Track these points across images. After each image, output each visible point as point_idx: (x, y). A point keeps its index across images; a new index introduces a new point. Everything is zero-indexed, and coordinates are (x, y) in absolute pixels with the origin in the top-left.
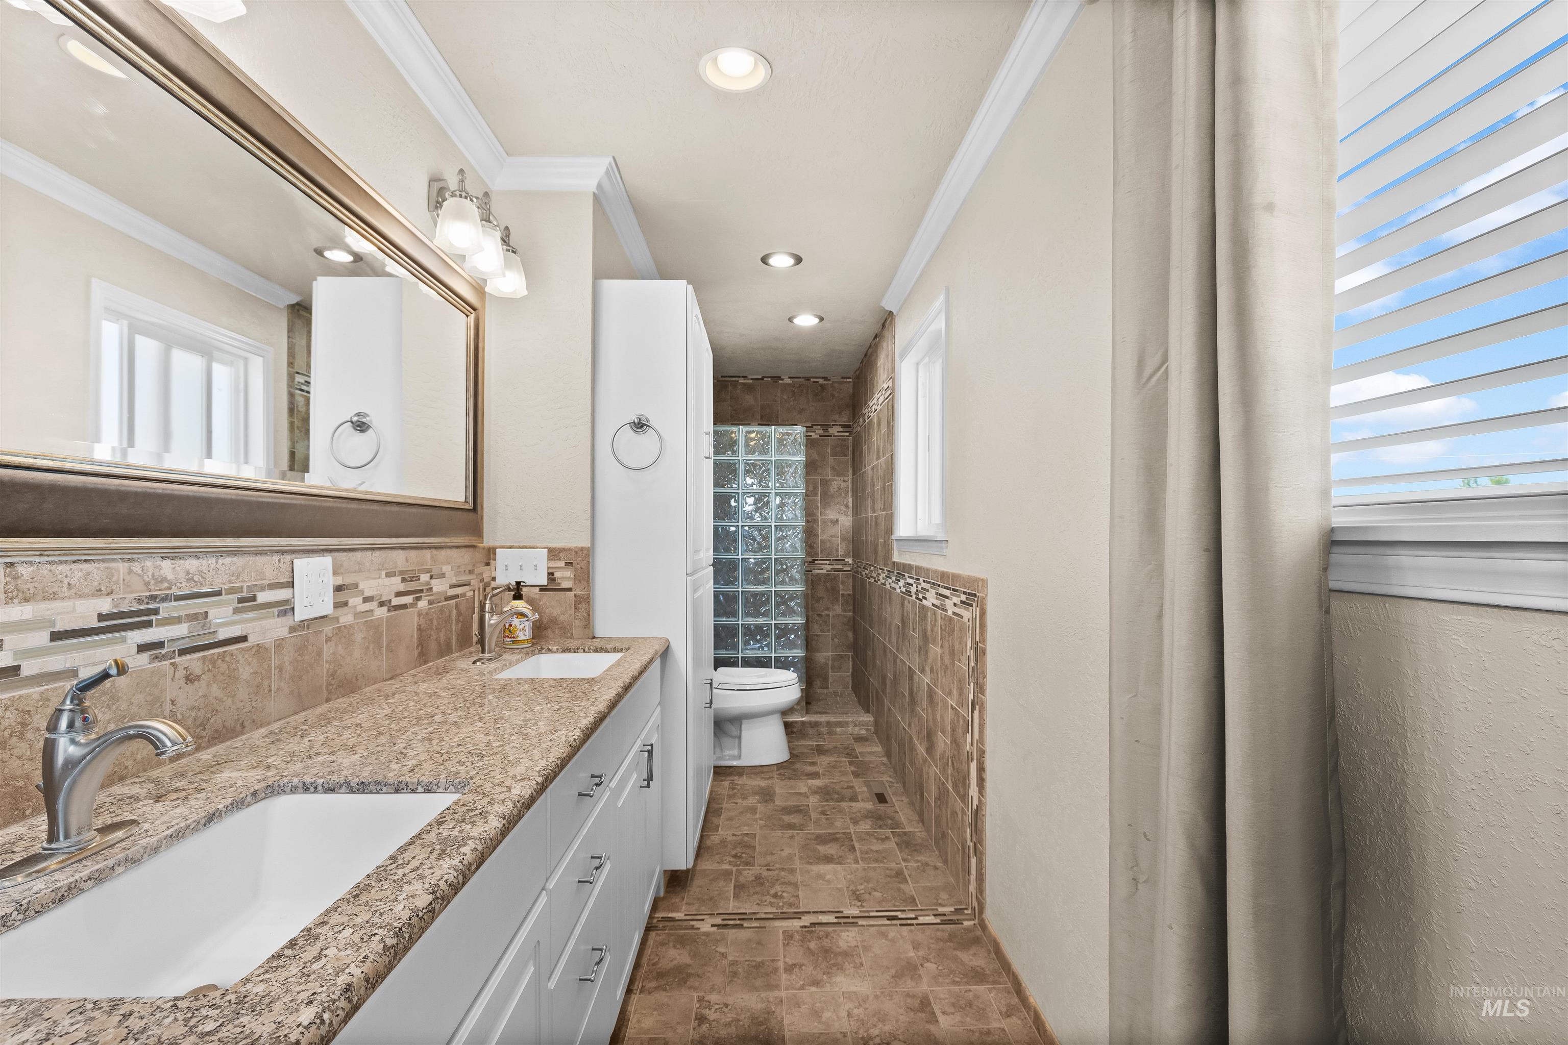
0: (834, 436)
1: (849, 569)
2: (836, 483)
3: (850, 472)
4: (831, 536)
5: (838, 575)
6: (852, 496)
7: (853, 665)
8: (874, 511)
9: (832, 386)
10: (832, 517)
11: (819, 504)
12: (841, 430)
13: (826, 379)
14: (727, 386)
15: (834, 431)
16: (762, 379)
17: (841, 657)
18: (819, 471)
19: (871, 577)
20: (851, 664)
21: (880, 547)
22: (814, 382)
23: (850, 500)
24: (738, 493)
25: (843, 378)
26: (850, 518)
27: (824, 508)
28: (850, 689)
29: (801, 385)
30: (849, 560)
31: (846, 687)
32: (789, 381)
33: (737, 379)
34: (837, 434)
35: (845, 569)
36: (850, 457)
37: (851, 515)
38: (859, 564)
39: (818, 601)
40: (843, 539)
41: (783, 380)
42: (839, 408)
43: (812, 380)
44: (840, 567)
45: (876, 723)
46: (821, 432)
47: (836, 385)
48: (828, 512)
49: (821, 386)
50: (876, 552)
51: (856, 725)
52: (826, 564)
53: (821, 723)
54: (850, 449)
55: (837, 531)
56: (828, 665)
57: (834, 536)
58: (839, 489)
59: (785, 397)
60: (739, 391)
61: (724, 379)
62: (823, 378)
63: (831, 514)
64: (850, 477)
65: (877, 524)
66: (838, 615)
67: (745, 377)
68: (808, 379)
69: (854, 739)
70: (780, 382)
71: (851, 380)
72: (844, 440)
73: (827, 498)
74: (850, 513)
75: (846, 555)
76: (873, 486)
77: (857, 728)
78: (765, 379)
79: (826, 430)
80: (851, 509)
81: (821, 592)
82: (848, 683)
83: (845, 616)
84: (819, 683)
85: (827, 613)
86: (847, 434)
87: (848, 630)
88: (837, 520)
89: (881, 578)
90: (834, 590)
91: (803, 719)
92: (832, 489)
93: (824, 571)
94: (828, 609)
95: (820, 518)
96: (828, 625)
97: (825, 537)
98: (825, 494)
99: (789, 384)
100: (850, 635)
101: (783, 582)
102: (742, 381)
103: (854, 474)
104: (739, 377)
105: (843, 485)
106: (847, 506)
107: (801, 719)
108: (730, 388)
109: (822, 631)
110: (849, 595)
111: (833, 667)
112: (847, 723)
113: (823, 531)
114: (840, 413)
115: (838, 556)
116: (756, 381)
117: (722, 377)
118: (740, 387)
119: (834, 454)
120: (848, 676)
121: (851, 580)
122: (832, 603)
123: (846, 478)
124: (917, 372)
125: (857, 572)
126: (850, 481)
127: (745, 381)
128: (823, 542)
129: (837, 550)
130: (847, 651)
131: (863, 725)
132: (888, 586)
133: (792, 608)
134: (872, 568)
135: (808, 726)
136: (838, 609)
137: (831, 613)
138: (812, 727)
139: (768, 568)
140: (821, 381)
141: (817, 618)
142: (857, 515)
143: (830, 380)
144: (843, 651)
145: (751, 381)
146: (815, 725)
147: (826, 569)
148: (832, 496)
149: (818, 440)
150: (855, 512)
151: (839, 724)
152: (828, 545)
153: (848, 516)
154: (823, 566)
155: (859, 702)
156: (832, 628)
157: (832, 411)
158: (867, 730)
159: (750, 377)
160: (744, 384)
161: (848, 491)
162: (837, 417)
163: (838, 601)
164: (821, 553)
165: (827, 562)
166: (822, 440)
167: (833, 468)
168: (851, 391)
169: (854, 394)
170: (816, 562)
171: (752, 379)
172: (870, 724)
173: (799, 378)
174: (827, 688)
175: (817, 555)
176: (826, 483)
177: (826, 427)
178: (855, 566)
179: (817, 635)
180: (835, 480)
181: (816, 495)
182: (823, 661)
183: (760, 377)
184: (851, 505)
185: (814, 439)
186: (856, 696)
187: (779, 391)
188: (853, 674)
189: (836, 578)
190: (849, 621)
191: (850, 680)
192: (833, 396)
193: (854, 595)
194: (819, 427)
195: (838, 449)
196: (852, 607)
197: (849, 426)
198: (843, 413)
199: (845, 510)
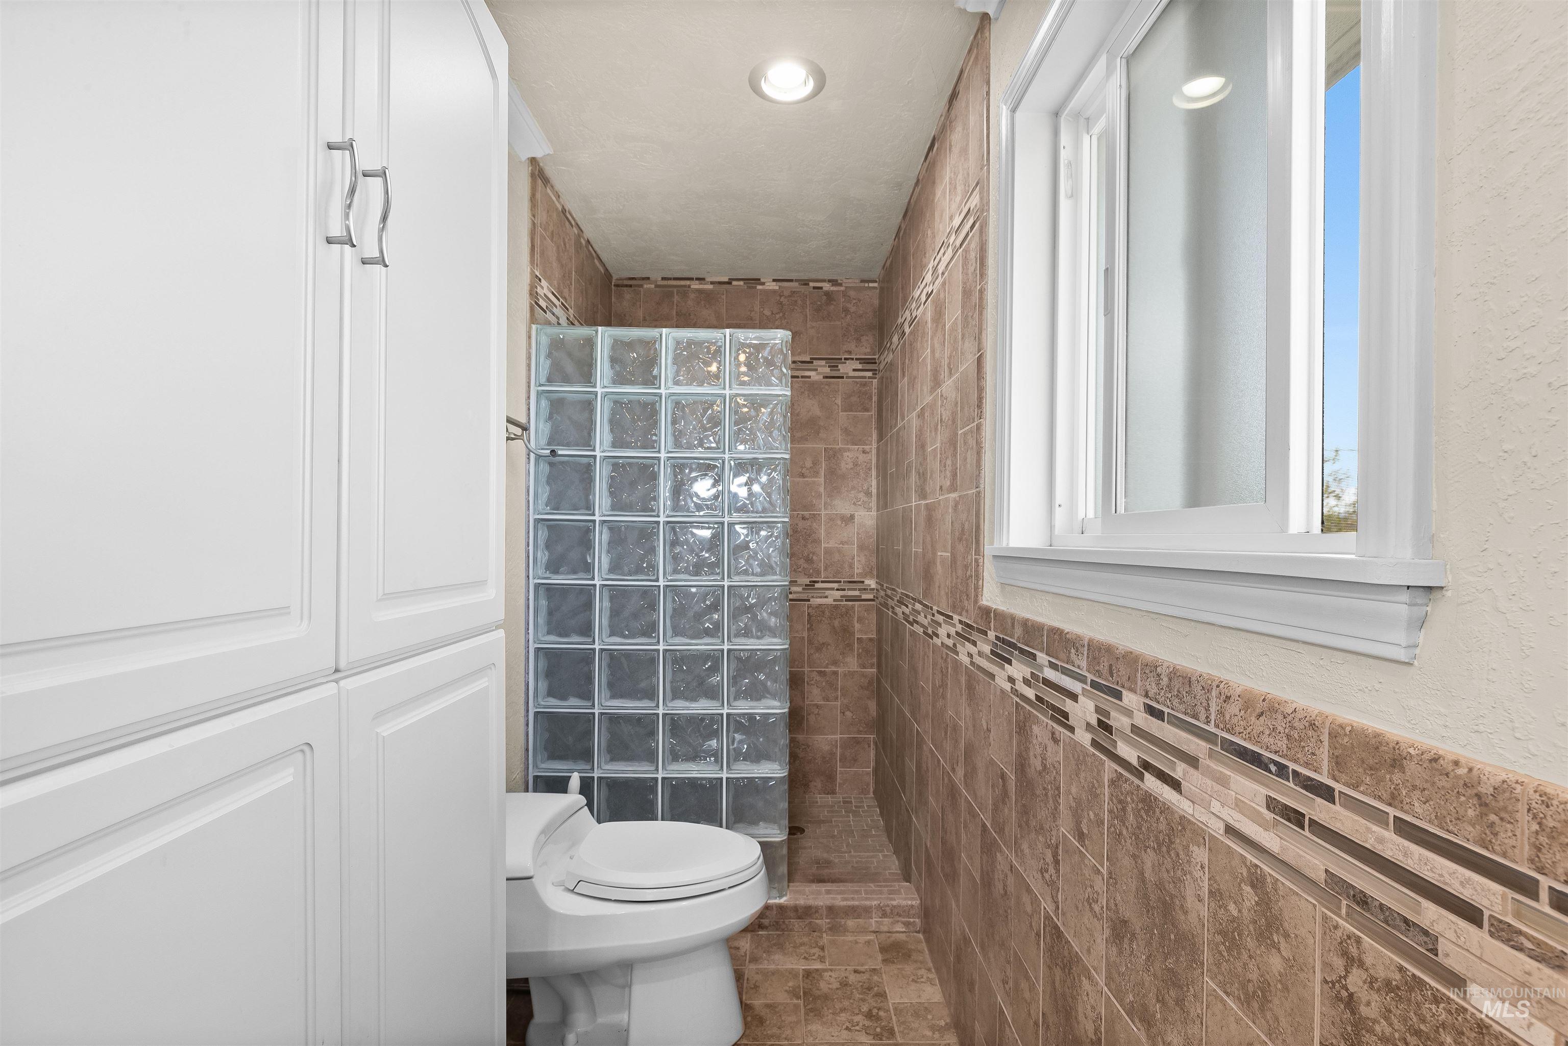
0: (848, 377)
1: (871, 597)
2: (850, 456)
3: (875, 436)
4: (842, 543)
5: (853, 607)
6: (878, 476)
7: (876, 755)
8: (923, 495)
9: (845, 294)
10: (843, 512)
11: (822, 489)
12: (860, 367)
13: (834, 282)
14: (670, 295)
15: (846, 368)
16: (729, 283)
17: (857, 742)
18: (822, 435)
19: (917, 623)
20: (872, 754)
21: (939, 568)
22: (814, 288)
23: (874, 483)
24: (659, 459)
25: (863, 281)
26: (874, 513)
27: (830, 496)
28: (872, 795)
29: (793, 293)
30: (871, 583)
31: (864, 791)
32: (774, 286)
33: (688, 283)
34: (852, 374)
35: (864, 597)
36: (873, 412)
37: (874, 508)
38: (889, 592)
39: (819, 649)
40: (861, 548)
41: (763, 284)
42: (856, 331)
43: (812, 284)
44: (857, 593)
45: (926, 913)
46: (827, 370)
47: (852, 293)
48: (837, 502)
49: (828, 294)
50: (928, 576)
51: (884, 915)
52: (832, 589)
53: (817, 909)
54: (875, 398)
55: (852, 533)
56: (833, 754)
57: (846, 543)
58: (856, 465)
59: (767, 312)
60: (690, 303)
61: (665, 283)
62: (830, 281)
63: (842, 507)
64: (875, 445)
65: (930, 521)
66: (852, 674)
67: (701, 279)
68: (805, 283)
69: (883, 949)
70: (759, 287)
71: (876, 285)
72: (865, 385)
73: (835, 479)
74: (873, 504)
75: (865, 575)
76: (922, 446)
77: (886, 920)
78: (734, 283)
79: (834, 367)
80: (874, 498)
81: (824, 634)
82: (868, 785)
83: (863, 675)
84: (819, 785)
85: (834, 669)
86: (869, 374)
87: (868, 698)
88: (852, 517)
89: (942, 631)
90: (846, 632)
91: (782, 901)
92: (843, 465)
93: (829, 601)
94: (835, 663)
95: (823, 513)
96: (836, 689)
97: (832, 544)
98: (832, 474)
99: (774, 291)
100: (872, 706)
101: (747, 633)
102: (695, 285)
103: (881, 437)
104: (691, 279)
105: (862, 458)
106: (868, 494)
107: (777, 901)
108: (676, 298)
109: (827, 699)
110: (871, 640)
111: (843, 759)
112: (867, 910)
113: (828, 534)
114: (858, 340)
115: (853, 576)
116: (718, 287)
117: (663, 279)
118: (692, 296)
119: (848, 408)
120: (868, 774)
121: (873, 617)
122: (843, 654)
123: (867, 448)
124: (1056, 133)
125: (886, 605)
126: (874, 452)
127: (701, 287)
128: (828, 552)
129: (851, 566)
130: (866, 733)
131: (899, 915)
132: (966, 660)
133: (763, 683)
134: (918, 606)
135: (792, 914)
136: (852, 663)
137: (840, 670)
138: (799, 918)
139: (716, 607)
140: (827, 286)
141: (818, 678)
142: (885, 506)
143: (840, 285)
144: (859, 732)
145: (711, 287)
146: (805, 913)
147: (833, 596)
148: (844, 477)
149: (822, 383)
150: (881, 503)
151: (852, 912)
152: (837, 557)
153: (869, 509)
154: (827, 593)
155: (888, 830)
156: (842, 695)
157: (844, 335)
158: (907, 924)
159: (709, 279)
160: (700, 291)
161: (870, 469)
162: (852, 346)
163: (852, 650)
164: (826, 569)
165: (835, 586)
166: (829, 384)
167: (846, 431)
168: (876, 302)
169: (881, 306)
170: (817, 585)
171: (712, 283)
172: (912, 912)
173: (791, 281)
174: (833, 792)
175: (818, 573)
176: (833, 455)
177: (833, 363)
178: (882, 593)
179: (817, 706)
180: (849, 450)
181: (816, 474)
182: (826, 748)
183: (726, 279)
184: (874, 491)
185: (813, 384)
186: (882, 814)
187: (758, 303)
188: (876, 770)
189: (848, 612)
190: (870, 683)
191: (871, 780)
192: (846, 311)
193: (880, 641)
194: (823, 363)
195: (854, 399)
196: (875, 660)
197: (872, 362)
198: (864, 339)
199: (866, 499)
